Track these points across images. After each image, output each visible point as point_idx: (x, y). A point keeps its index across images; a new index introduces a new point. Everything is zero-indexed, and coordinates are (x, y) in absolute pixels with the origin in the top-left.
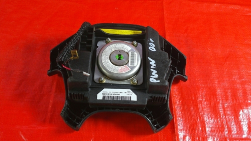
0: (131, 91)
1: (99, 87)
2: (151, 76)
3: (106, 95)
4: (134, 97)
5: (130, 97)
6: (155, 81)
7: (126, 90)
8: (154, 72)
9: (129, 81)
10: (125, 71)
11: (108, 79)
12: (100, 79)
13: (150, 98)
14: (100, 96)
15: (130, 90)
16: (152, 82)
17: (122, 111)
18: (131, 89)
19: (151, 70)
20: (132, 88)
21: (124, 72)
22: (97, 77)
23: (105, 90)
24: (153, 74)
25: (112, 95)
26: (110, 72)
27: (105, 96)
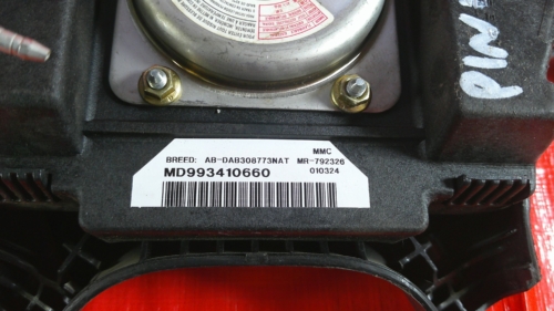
0: (336, 153)
1: (143, 128)
2: (469, 61)
3: (186, 179)
4: (352, 188)
5: (332, 187)
6: (494, 91)
7: (305, 147)
8: (484, 34)
9: (319, 94)
10: (299, 28)
11: (193, 78)
12: (145, 79)
13: (444, 189)
14: (147, 188)
15: (327, 144)
16: (476, 94)
17: (280, 259)
18: (335, 140)
19: (464, 18)
20: (341, 132)
21: (290, 37)
22: (127, 64)
23: (178, 147)
24: (477, 42)
25: (226, 179)
26: (207, 38)
27: (180, 185)
